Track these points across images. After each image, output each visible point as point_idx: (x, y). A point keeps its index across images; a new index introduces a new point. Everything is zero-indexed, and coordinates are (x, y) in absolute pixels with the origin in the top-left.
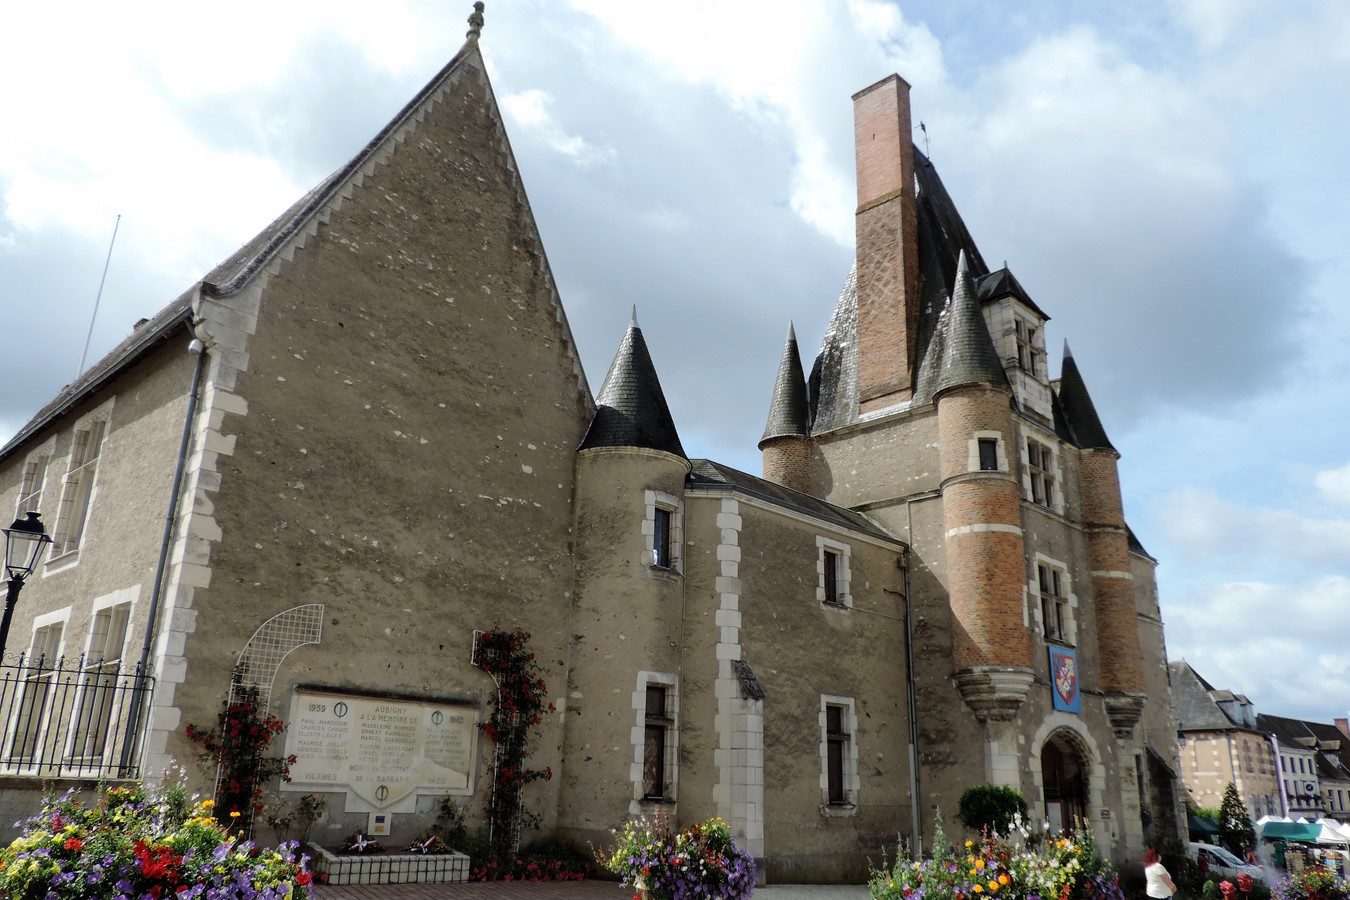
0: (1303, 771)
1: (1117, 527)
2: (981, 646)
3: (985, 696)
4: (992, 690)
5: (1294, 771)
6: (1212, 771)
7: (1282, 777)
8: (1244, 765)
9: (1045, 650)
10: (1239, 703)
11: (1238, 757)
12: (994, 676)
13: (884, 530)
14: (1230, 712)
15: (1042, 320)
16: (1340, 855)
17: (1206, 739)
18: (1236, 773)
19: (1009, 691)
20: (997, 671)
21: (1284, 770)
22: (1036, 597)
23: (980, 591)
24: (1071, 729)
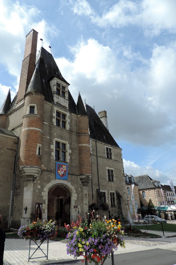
0: (172, 196)
1: (85, 133)
2: (22, 160)
3: (23, 175)
4: (24, 173)
5: (170, 196)
6: (151, 197)
7: (167, 197)
8: (158, 195)
9: (55, 163)
10: (157, 182)
11: (156, 193)
12: (24, 169)
13: (16, 134)
14: (155, 184)
15: (67, 85)
16: (171, 213)
17: (150, 190)
18: (156, 197)
19: (29, 173)
20: (25, 167)
21: (168, 196)
22: (53, 149)
23: (24, 145)
24: (64, 184)
